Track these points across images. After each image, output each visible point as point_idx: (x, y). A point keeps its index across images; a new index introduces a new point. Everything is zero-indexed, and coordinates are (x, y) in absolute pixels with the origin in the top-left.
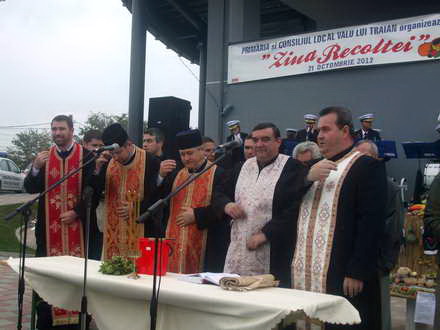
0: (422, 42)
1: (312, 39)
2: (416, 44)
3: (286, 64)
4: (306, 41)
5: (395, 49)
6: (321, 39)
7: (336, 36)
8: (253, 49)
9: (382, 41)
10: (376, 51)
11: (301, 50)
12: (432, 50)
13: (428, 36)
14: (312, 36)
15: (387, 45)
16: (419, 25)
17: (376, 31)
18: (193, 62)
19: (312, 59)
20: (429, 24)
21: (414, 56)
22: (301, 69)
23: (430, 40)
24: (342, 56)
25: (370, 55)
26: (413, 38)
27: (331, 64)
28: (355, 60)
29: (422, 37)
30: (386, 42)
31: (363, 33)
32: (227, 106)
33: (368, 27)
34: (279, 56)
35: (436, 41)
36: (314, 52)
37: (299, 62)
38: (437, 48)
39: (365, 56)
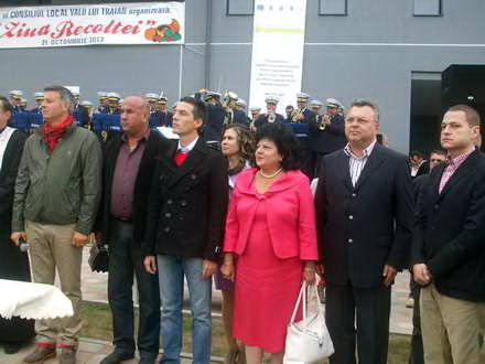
0: (149, 27)
2: (143, 28)
3: (19, 35)
4: (40, 14)
5: (124, 31)
6: (54, 14)
7: (69, 12)
9: (113, 22)
10: (106, 31)
11: (35, 23)
12: (157, 35)
13: (154, 22)
14: (45, 9)
15: (117, 27)
16: (146, 11)
17: (107, 12)
19: (46, 33)
20: (155, 11)
21: (140, 39)
22: (35, 42)
23: (156, 26)
24: (75, 33)
25: (100, 34)
26: (141, 22)
27: (65, 40)
28: (88, 39)
29: (149, 22)
30: (116, 23)
31: (95, 12)
33: (100, 7)
34: (10, 26)
35: (161, 28)
36: (48, 27)
37: (32, 35)
38: (161, 34)
39: (96, 35)
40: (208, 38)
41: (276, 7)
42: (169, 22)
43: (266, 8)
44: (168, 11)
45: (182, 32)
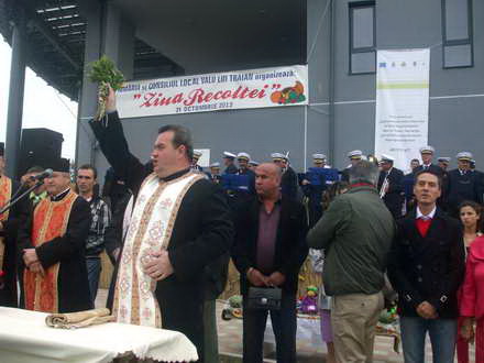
0: (275, 90)
1: (179, 83)
2: (269, 92)
3: (156, 104)
4: (174, 84)
5: (251, 95)
6: (186, 83)
7: (200, 82)
9: (241, 87)
10: (235, 97)
11: (169, 93)
12: (282, 98)
13: (279, 86)
14: (178, 79)
15: (245, 91)
16: (272, 76)
17: (235, 79)
18: (72, 99)
19: (179, 101)
20: (280, 75)
21: (266, 102)
22: (170, 109)
23: (280, 90)
24: (206, 99)
25: (229, 100)
26: (266, 86)
27: (197, 107)
28: (217, 104)
29: (274, 86)
30: (243, 89)
31: (224, 79)
33: (228, 74)
34: (149, 97)
35: (286, 91)
36: (181, 95)
37: (167, 103)
38: (286, 96)
39: (225, 101)
40: (332, 95)
41: (398, 64)
42: (293, 85)
43: (389, 65)
44: (292, 74)
45: (306, 93)
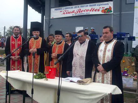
1: (74, 8)
2: (101, 10)
3: (66, 13)
4: (72, 8)
5: (95, 11)
6: (76, 7)
7: (80, 7)
8: (58, 10)
10: (90, 11)
11: (70, 10)
12: (105, 11)
13: (104, 8)
15: (93, 10)
16: (102, 5)
17: (91, 6)
19: (73, 12)
20: (104, 4)
21: (100, 13)
23: (104, 9)
24: (81, 12)
25: (88, 12)
26: (100, 8)
27: (78, 14)
28: (85, 13)
29: (102, 8)
30: (93, 9)
31: (87, 6)
32: (51, 25)
33: (88, 4)
34: (64, 12)
35: (106, 9)
36: (74, 11)
37: (70, 13)
38: (106, 11)
40: (121, 11)
42: (108, 7)
44: (108, 4)
45: (112, 10)
